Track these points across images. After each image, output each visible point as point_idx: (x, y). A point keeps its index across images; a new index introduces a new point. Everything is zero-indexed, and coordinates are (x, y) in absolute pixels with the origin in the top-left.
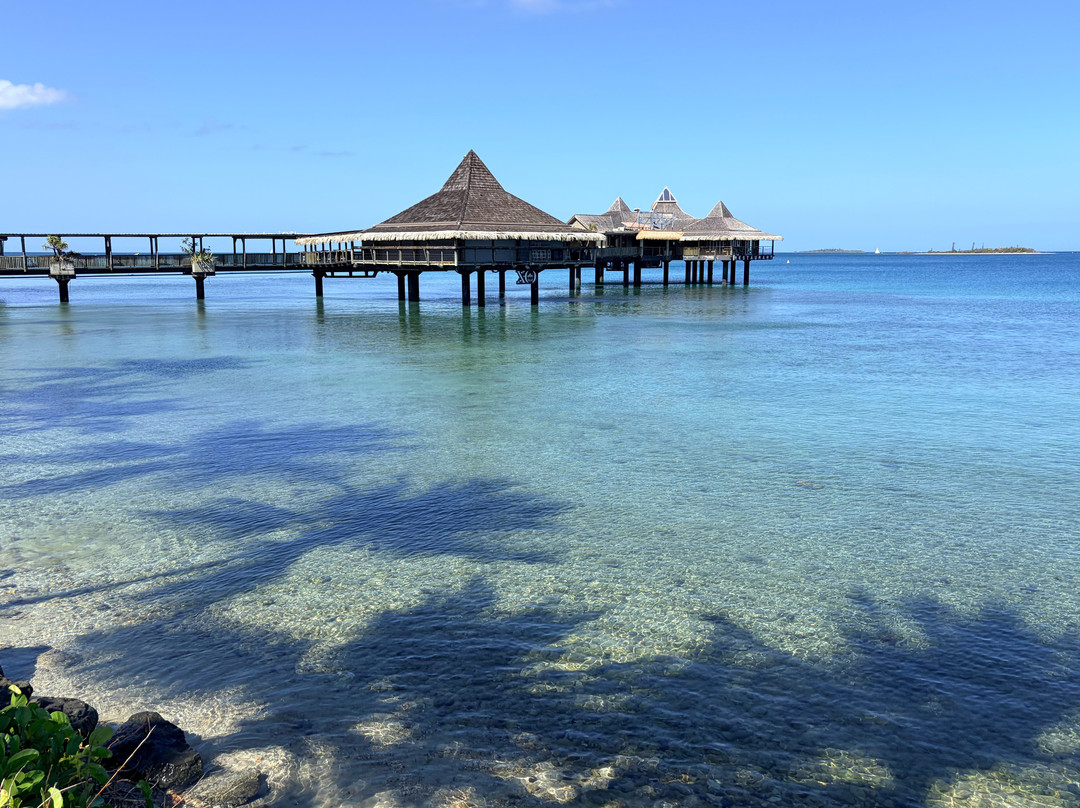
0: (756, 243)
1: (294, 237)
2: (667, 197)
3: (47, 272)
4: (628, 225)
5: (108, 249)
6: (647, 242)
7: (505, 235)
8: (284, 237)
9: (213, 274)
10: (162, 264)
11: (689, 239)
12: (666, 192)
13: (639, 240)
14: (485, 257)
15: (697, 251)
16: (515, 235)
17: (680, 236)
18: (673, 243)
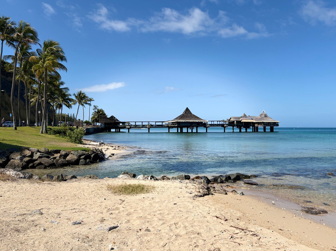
1: (164, 122)
4: (241, 119)
5: (135, 124)
6: (244, 122)
9: (151, 128)
10: (143, 126)
12: (263, 111)
13: (242, 122)
15: (257, 124)
17: (254, 121)
18: (253, 123)
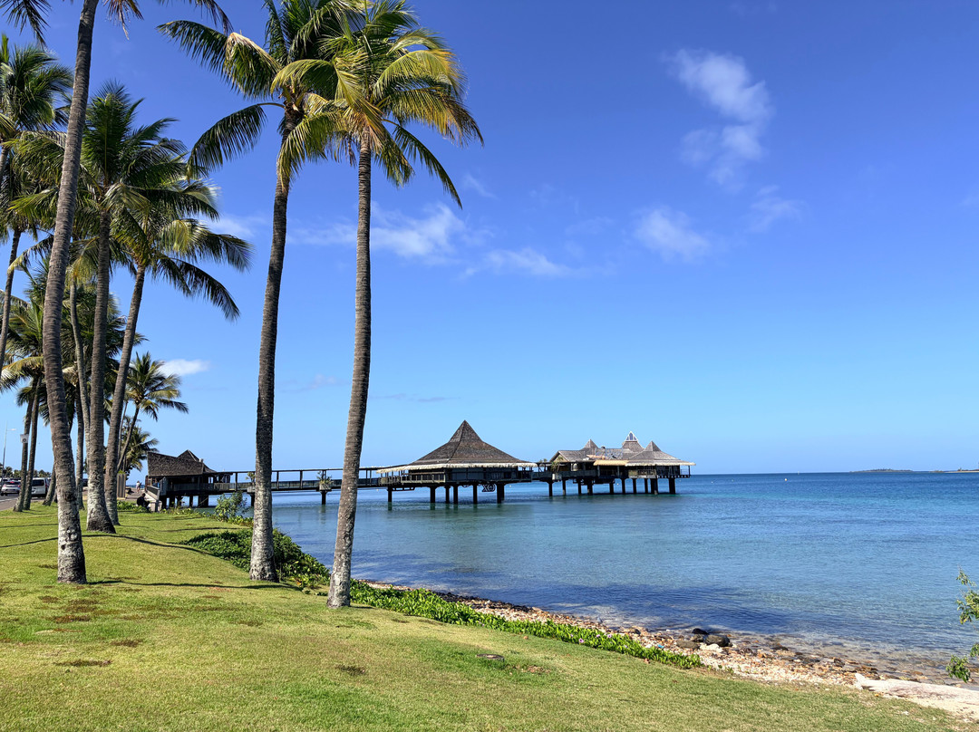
0: (678, 467)
1: (376, 469)
2: (631, 438)
3: (246, 491)
4: (591, 456)
6: (602, 467)
7: (473, 465)
8: (371, 469)
9: (330, 491)
10: (304, 486)
11: (630, 465)
12: (631, 435)
13: (596, 467)
14: (463, 477)
15: (635, 473)
16: (480, 465)
17: (626, 463)
18: (622, 467)
